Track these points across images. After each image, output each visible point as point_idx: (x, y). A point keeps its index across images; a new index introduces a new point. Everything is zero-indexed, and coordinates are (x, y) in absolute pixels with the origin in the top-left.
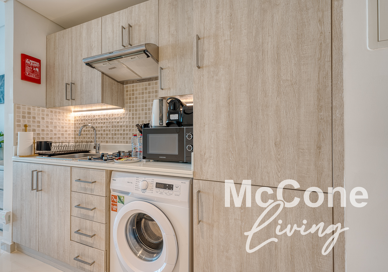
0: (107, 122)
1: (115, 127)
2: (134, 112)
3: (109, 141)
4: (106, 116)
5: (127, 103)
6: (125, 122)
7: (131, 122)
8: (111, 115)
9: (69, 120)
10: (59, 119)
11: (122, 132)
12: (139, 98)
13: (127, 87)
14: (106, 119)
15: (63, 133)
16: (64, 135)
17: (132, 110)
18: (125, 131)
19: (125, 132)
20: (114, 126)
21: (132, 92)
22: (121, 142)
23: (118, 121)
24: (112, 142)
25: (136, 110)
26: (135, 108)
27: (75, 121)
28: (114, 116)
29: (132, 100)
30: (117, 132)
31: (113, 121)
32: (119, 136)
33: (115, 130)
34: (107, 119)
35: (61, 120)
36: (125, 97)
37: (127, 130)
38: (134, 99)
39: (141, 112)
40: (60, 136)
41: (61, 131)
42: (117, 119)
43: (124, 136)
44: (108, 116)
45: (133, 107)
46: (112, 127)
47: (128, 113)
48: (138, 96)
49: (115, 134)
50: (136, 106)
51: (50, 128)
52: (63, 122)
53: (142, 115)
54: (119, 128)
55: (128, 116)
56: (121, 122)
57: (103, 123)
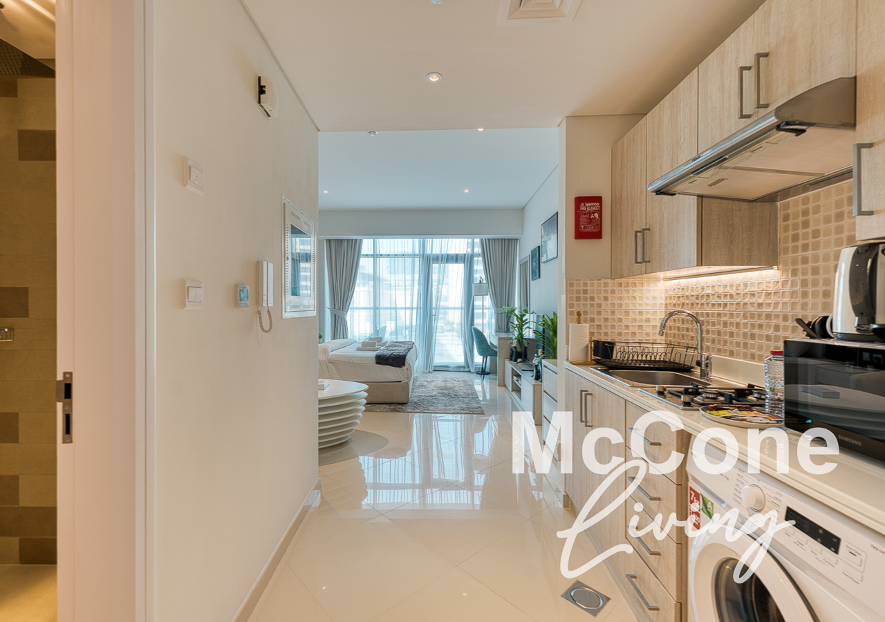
0: (733, 304)
1: (752, 316)
2: (810, 277)
3: (737, 352)
4: (728, 288)
5: (786, 251)
6: (780, 306)
7: (799, 306)
8: (742, 285)
9: (654, 298)
10: (634, 297)
11: (771, 332)
12: (828, 233)
13: (786, 207)
14: (728, 296)
15: (641, 324)
16: (644, 329)
17: (803, 269)
18: (779, 331)
19: (779, 333)
20: (749, 314)
21: (801, 219)
23: (760, 301)
24: (745, 357)
25: (815, 271)
26: (810, 264)
27: (666, 298)
28: (749, 287)
29: (800, 243)
30: (756, 331)
31: (746, 300)
32: (764, 342)
33: (753, 326)
34: (731, 296)
35: (638, 298)
36: (781, 234)
38: (807, 238)
40: (636, 330)
41: (637, 319)
42: (757, 295)
44: (734, 288)
45: (805, 260)
46: (745, 316)
47: (787, 281)
48: (822, 227)
49: (753, 336)
50: (816, 259)
51: (618, 316)
52: (640, 302)
54: (763, 321)
55: (788, 288)
56: (769, 305)
57: (722, 305)
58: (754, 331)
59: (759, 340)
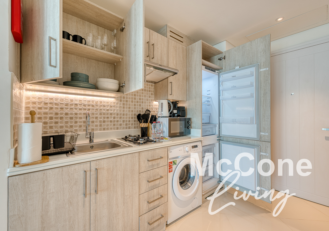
0: (94, 109)
1: (104, 114)
2: (125, 103)
4: (91, 102)
6: (116, 111)
7: (122, 111)
8: (99, 102)
11: (112, 119)
14: (91, 106)
17: (123, 100)
18: (115, 119)
19: (115, 120)
20: (102, 113)
22: (111, 129)
23: (108, 108)
24: (100, 130)
25: (127, 101)
26: (125, 99)
28: (102, 103)
30: (106, 119)
31: (101, 108)
32: (109, 123)
33: (104, 118)
34: (93, 106)
37: (117, 118)
39: (131, 103)
42: (106, 106)
43: (114, 123)
44: (95, 103)
46: (101, 114)
50: (127, 98)
53: (132, 106)
54: (109, 116)
55: (118, 105)
56: (111, 110)
57: (87, 110)
58: (105, 120)
59: (107, 122)
